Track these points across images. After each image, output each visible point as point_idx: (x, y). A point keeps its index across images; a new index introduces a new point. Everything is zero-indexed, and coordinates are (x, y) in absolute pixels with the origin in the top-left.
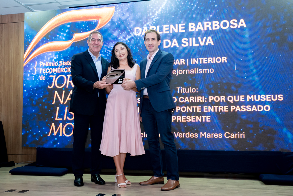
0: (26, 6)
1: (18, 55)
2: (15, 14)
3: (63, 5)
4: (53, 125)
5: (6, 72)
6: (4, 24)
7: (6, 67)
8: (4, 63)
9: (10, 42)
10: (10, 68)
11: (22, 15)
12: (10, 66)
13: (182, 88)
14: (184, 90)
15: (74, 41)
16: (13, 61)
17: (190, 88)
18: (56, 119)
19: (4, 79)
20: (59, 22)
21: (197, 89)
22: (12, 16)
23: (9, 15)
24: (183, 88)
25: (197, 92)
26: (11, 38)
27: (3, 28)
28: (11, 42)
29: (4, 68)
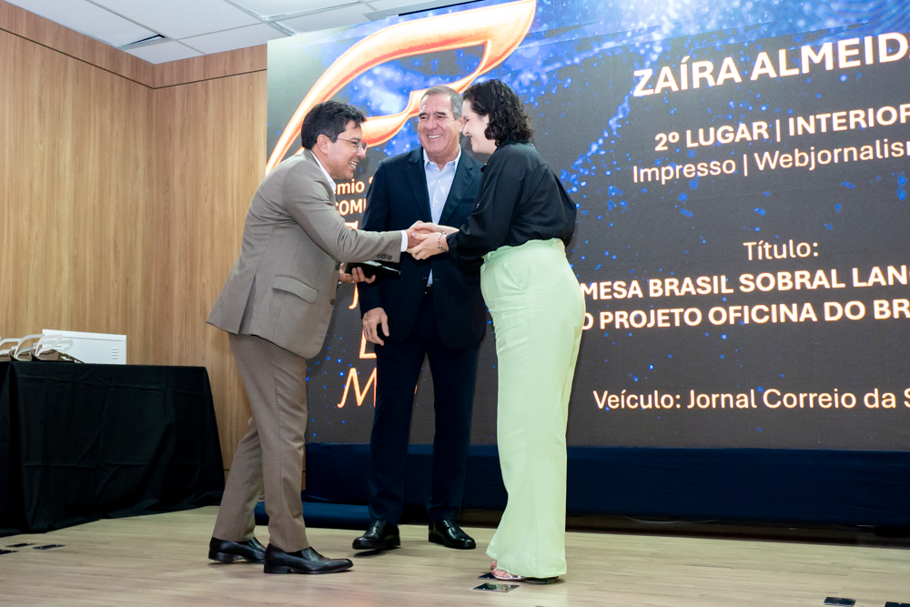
0: (272, 23)
1: (251, 168)
2: (243, 49)
3: (380, 9)
4: (353, 373)
5: (217, 221)
6: (211, 82)
7: (217, 208)
8: (213, 197)
9: (229, 132)
10: (229, 207)
11: (262, 49)
12: (229, 204)
13: (763, 245)
14: (771, 251)
15: (411, 113)
16: (238, 188)
17: (791, 242)
18: (363, 355)
19: (212, 244)
20: (368, 60)
21: (815, 245)
22: (233, 55)
23: (226, 52)
24: (767, 244)
25: (816, 254)
26: (232, 119)
27: (210, 93)
28: (232, 131)
29: (212, 212)
